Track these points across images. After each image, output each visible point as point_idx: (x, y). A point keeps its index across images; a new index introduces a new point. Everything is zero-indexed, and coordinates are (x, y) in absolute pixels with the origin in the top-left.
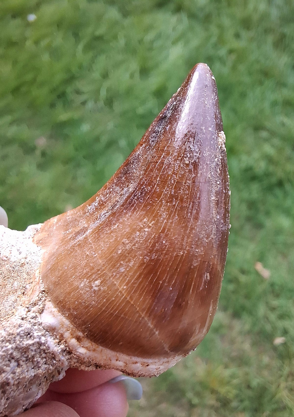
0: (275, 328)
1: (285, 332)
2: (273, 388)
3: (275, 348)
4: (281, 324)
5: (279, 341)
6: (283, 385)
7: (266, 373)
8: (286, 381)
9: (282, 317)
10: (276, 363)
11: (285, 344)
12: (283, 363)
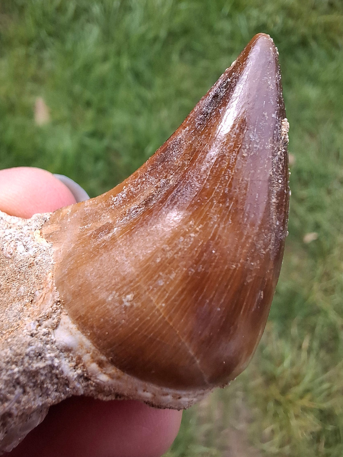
0: (304, 223)
1: (317, 227)
2: (305, 292)
3: (305, 247)
4: (311, 218)
5: (310, 237)
6: (316, 286)
7: (295, 276)
8: (320, 281)
9: (312, 209)
10: (307, 263)
11: (317, 241)
12: (316, 262)
